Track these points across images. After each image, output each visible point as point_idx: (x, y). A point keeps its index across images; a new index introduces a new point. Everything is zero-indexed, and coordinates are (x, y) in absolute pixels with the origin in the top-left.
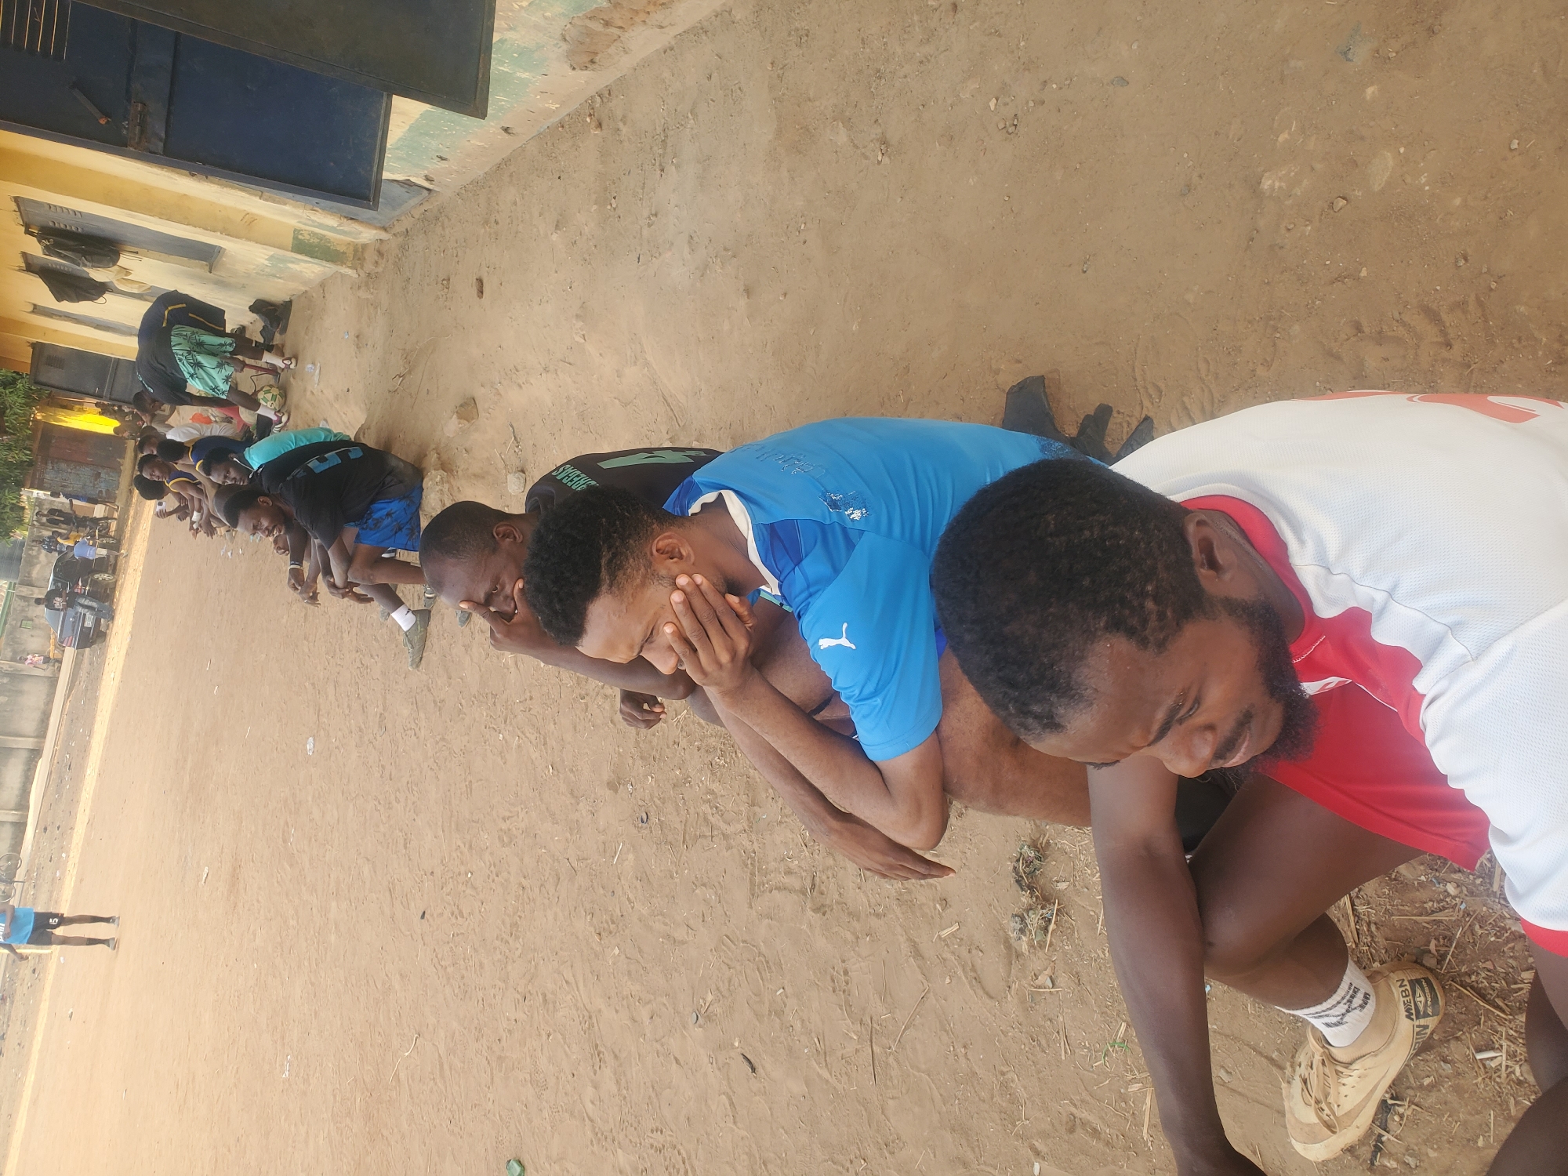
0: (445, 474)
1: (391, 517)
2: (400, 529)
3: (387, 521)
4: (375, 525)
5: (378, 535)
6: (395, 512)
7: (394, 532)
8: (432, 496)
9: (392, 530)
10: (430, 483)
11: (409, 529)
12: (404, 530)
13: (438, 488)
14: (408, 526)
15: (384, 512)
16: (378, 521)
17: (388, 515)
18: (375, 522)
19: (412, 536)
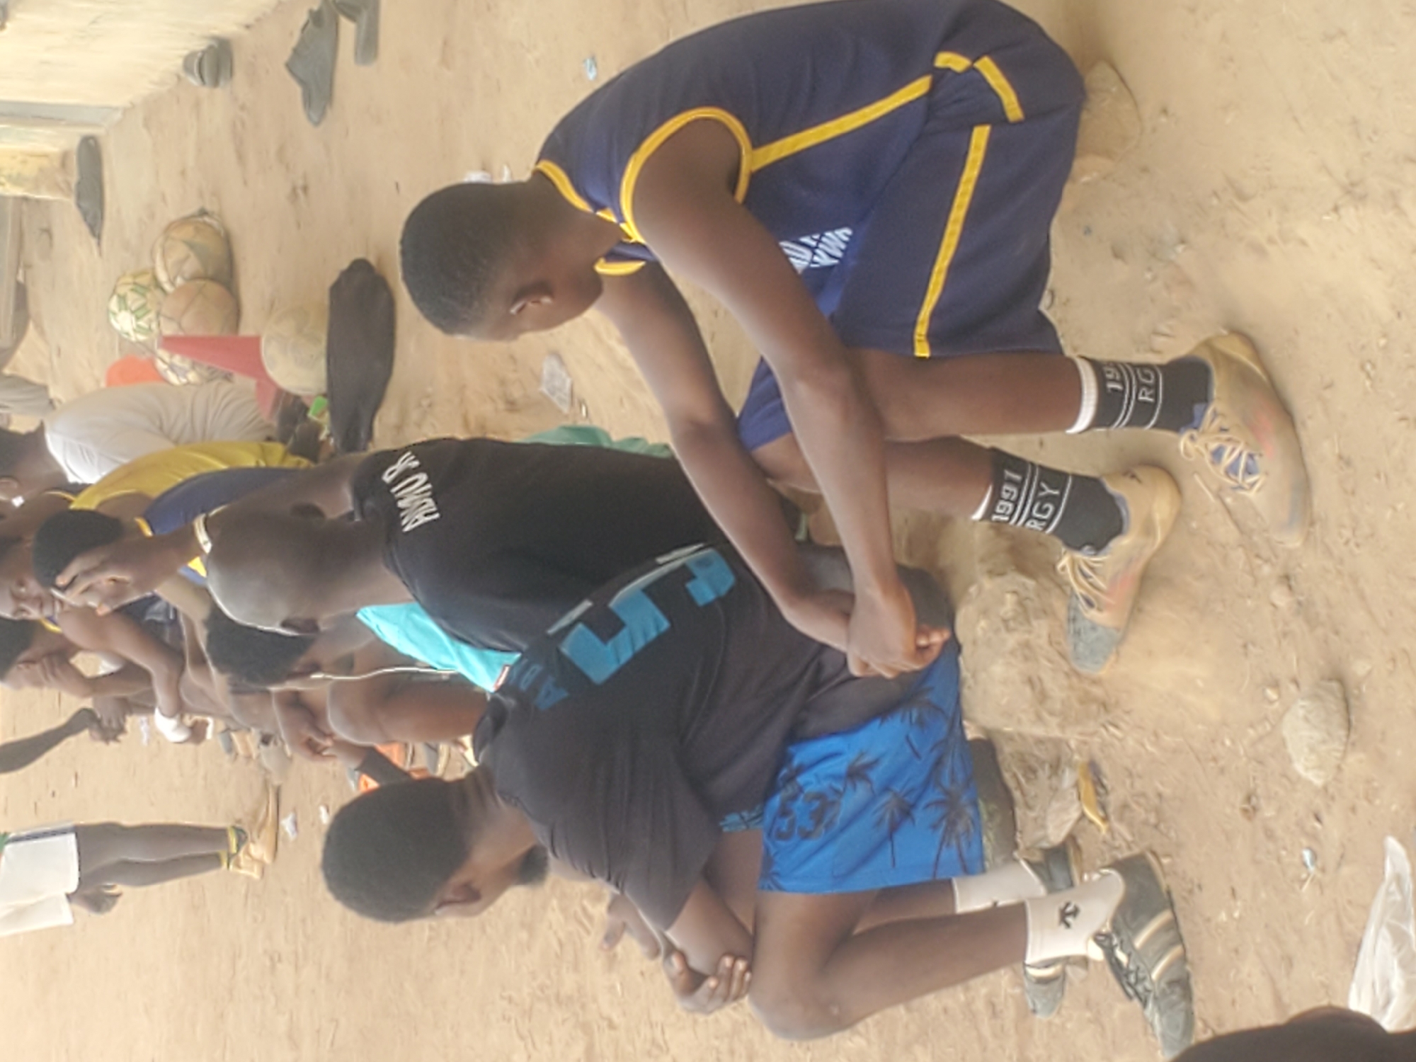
0: (1030, 583)
1: (865, 778)
2: (906, 812)
3: (856, 796)
4: (819, 816)
5: (830, 851)
6: (876, 762)
7: (885, 827)
8: (998, 669)
9: (879, 822)
10: (983, 623)
11: (938, 803)
12: (918, 814)
13: (1012, 640)
14: (933, 795)
15: (839, 766)
16: (823, 805)
17: (856, 774)
18: (816, 804)
19: (952, 824)
